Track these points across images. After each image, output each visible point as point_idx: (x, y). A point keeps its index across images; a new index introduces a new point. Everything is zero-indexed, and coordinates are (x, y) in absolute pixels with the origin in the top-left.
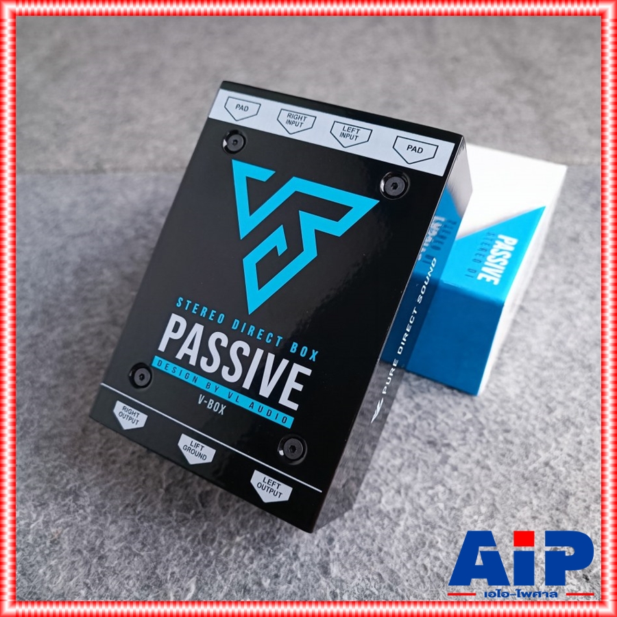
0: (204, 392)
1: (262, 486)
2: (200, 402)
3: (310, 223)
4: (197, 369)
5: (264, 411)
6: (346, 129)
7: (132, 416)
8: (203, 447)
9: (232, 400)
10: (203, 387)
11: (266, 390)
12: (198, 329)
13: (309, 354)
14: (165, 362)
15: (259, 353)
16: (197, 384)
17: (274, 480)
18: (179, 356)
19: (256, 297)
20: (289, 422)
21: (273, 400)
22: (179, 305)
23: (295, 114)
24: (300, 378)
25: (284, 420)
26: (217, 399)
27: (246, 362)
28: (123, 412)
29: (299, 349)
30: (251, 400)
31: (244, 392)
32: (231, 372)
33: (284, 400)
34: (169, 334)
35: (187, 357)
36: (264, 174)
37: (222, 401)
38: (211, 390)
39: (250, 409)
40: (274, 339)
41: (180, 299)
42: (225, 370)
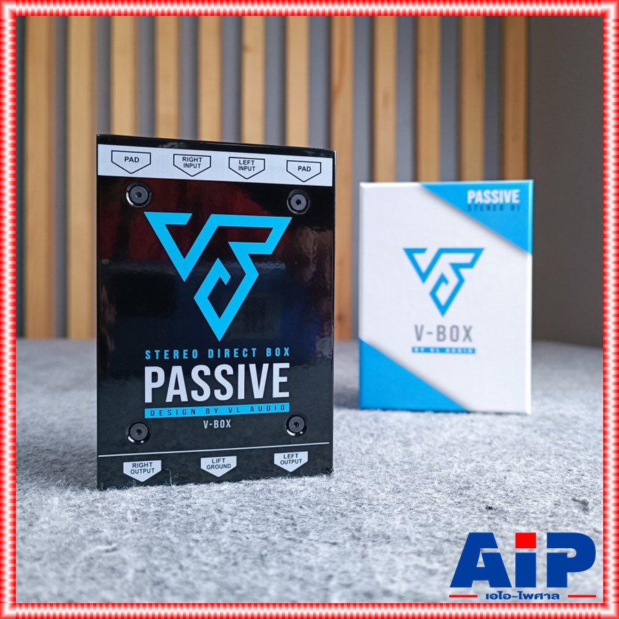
0: (206, 418)
1: (284, 462)
2: (206, 427)
3: (242, 250)
4: (192, 403)
5: (265, 409)
6: (242, 162)
7: (146, 468)
8: (224, 459)
9: (234, 412)
10: (204, 414)
11: (259, 393)
12: (177, 371)
13: (282, 352)
14: (157, 410)
15: (241, 368)
16: (197, 414)
17: (291, 453)
18: (169, 399)
19: (219, 325)
20: (286, 407)
21: (268, 397)
22: (148, 357)
23: (189, 157)
24: (283, 372)
25: (282, 408)
26: (219, 418)
27: (233, 379)
28: (134, 468)
29: (273, 352)
30: (249, 406)
31: (241, 402)
32: (224, 392)
33: (276, 393)
34: (149, 386)
35: (177, 397)
36: (183, 219)
37: (225, 417)
38: (212, 413)
39: (252, 413)
40: (250, 352)
41: (148, 352)
42: (217, 393)
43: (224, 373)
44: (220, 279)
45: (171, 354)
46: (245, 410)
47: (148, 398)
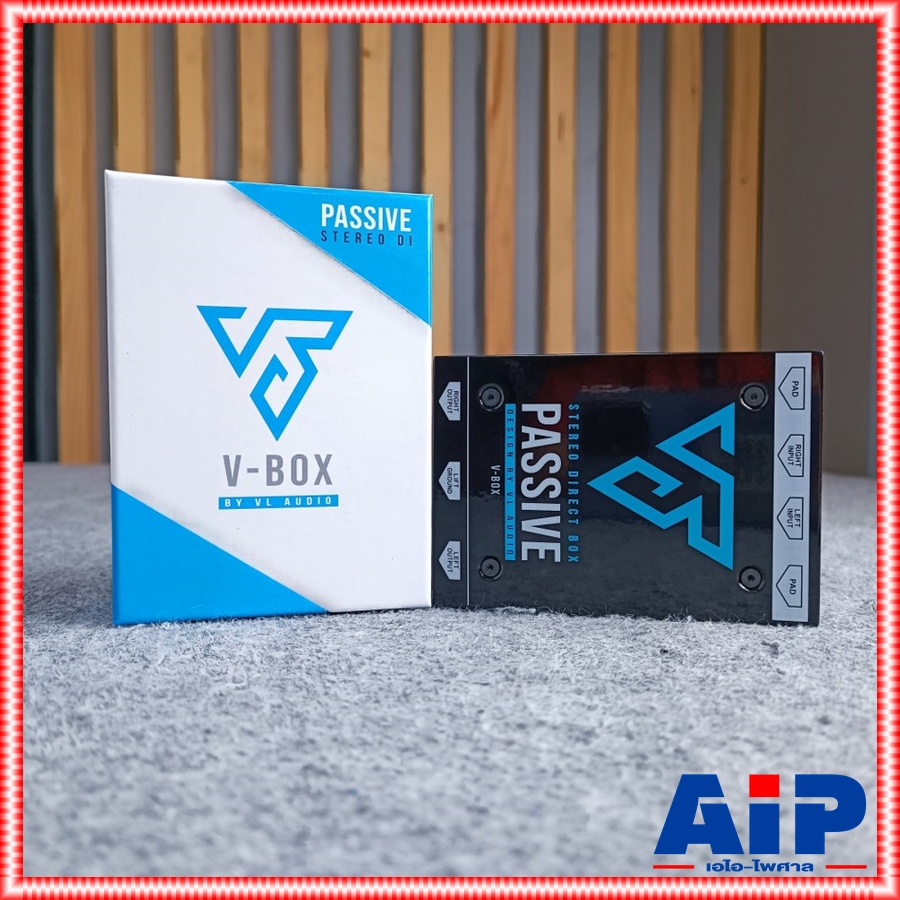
0: (503, 467)
1: (450, 553)
2: (493, 468)
4: (520, 453)
5: (510, 532)
6: (798, 512)
7: (454, 405)
8: (457, 486)
9: (508, 498)
10: (507, 465)
11: (528, 526)
12: (555, 438)
13: (573, 554)
14: (513, 416)
15: (556, 507)
16: (507, 459)
17: (459, 561)
18: (525, 429)
19: (606, 484)
20: (511, 557)
21: (522, 536)
22: (571, 407)
23: (802, 452)
24: (550, 553)
25: (510, 552)
26: (502, 482)
27: (544, 498)
28: (453, 393)
29: (573, 543)
30: (513, 514)
31: (518, 506)
32: (530, 487)
33: (526, 546)
34: (540, 409)
35: (526, 437)
36: (728, 444)
37: (502, 489)
38: (508, 475)
39: (506, 518)
40: (574, 517)
41: (577, 407)
42: (529, 481)
43: (552, 488)
44: (659, 485)
45: (573, 431)
46: (510, 510)
47: (526, 408)
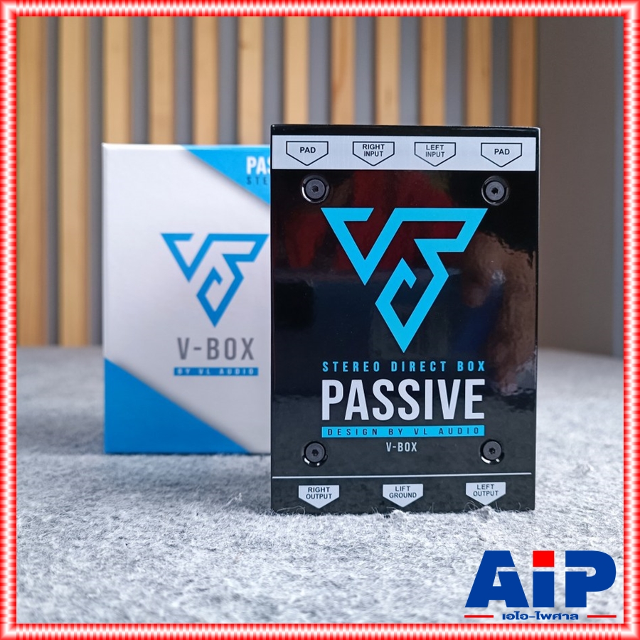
0: (389, 439)
1: (478, 494)
2: (389, 450)
3: (430, 248)
4: (373, 421)
5: (455, 431)
6: (429, 147)
7: (323, 492)
8: (408, 487)
9: (421, 435)
10: (386, 435)
11: (449, 413)
12: (357, 385)
13: (477, 366)
14: (335, 429)
15: (429, 383)
16: (378, 435)
17: (486, 483)
18: (348, 417)
19: (404, 334)
20: (481, 430)
21: (459, 418)
22: (326, 369)
23: (370, 144)
24: (477, 390)
25: (476, 431)
26: (404, 440)
27: (419, 396)
28: (310, 493)
29: (465, 366)
30: (438, 428)
31: (429, 423)
32: (409, 410)
33: (469, 414)
34: (327, 401)
35: (356, 415)
36: (362, 214)
37: (411, 440)
38: (396, 434)
39: (441, 435)
40: (438, 366)
41: (325, 363)
42: (402, 411)
43: (409, 389)
44: (404, 282)
45: (350, 367)
46: (433, 431)
47: (326, 415)
